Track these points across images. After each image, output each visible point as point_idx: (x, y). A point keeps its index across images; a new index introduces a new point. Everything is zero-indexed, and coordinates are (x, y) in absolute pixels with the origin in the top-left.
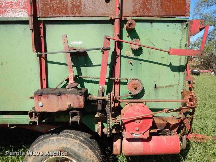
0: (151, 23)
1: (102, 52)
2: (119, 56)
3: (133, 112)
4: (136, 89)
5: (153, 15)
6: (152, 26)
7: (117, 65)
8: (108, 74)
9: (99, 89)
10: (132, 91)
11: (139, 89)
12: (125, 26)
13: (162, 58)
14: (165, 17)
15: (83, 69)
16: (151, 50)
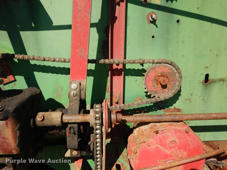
3: (162, 148)
4: (164, 87)
7: (118, 25)
9: (70, 92)
10: (156, 92)
11: (173, 86)
15: (26, 36)
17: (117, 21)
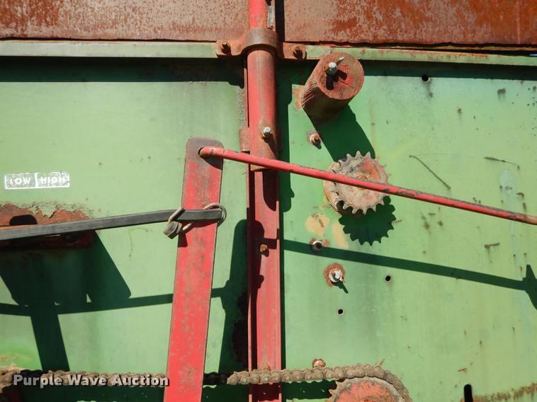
0: (425, 78)
1: (172, 237)
2: (272, 244)
5: (436, 39)
6: (431, 95)
8: (214, 346)
12: (299, 92)
13: (487, 247)
14: (493, 48)
15: (72, 325)
16: (435, 211)
17: (263, 284)
